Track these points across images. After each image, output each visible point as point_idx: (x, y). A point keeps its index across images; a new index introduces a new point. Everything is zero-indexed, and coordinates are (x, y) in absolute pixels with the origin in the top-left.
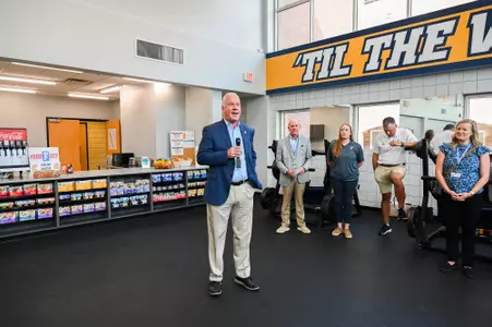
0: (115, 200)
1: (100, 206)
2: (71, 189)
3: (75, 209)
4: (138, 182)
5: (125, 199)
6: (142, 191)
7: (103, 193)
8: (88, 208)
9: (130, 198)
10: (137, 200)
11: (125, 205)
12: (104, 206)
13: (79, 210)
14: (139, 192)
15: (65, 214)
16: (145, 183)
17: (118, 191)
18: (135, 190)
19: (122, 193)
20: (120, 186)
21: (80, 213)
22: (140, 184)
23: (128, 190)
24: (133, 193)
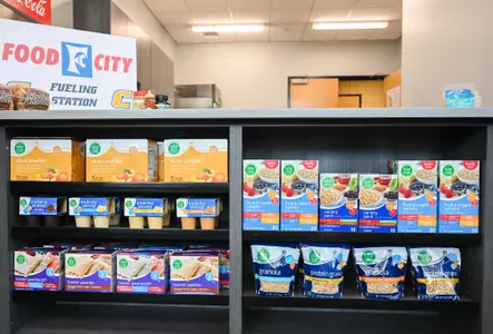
0: (270, 255)
1: (191, 270)
2: (64, 173)
3: (81, 266)
4: (410, 169)
5: (325, 255)
6: (428, 224)
7: (208, 211)
8: (133, 270)
9: (359, 253)
10: (392, 271)
11: (325, 287)
12: (214, 277)
13: (95, 278)
14: (404, 228)
15: (38, 285)
16: (447, 181)
17: (287, 209)
18: (383, 212)
19: (309, 223)
20: (299, 185)
21: (97, 288)
22: (417, 186)
23: (343, 211)
24: (368, 228)
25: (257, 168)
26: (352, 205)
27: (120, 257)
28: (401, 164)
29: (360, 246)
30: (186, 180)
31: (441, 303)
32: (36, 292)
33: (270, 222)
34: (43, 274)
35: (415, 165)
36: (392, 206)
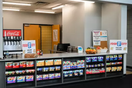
0: (65, 72)
1: (57, 75)
3: (45, 76)
5: (71, 72)
6: (80, 67)
7: (59, 68)
8: (51, 76)
9: (74, 71)
10: (77, 73)
11: (71, 75)
12: (60, 76)
13: (47, 78)
14: (78, 68)
15: (40, 79)
16: (82, 62)
17: (68, 67)
18: (76, 66)
19: (69, 68)
20: (69, 64)
21: (47, 79)
22: (79, 63)
23: (73, 67)
24: (75, 68)
25: (64, 62)
26: (74, 66)
27: (50, 75)
28: (78, 61)
29: (74, 70)
30: (57, 64)
31: (82, 75)
32: (40, 80)
33: (66, 69)
34: (40, 78)
35: (79, 61)
36: (77, 66)
